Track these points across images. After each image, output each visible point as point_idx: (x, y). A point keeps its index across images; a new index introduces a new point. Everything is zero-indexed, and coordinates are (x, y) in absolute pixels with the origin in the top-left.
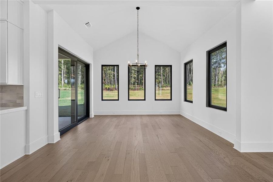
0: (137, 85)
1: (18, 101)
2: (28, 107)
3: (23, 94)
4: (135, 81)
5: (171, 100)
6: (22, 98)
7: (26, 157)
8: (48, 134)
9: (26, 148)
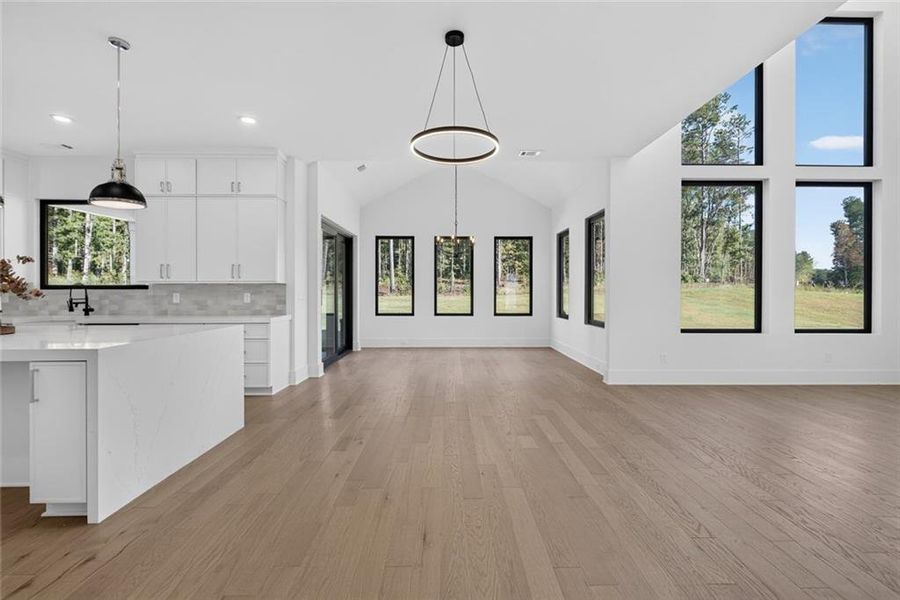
0: (456, 277)
1: (279, 307)
2: (293, 316)
3: (285, 296)
4: (450, 264)
5: (530, 314)
6: (285, 303)
7: (292, 388)
8: (308, 362)
9: (292, 375)
